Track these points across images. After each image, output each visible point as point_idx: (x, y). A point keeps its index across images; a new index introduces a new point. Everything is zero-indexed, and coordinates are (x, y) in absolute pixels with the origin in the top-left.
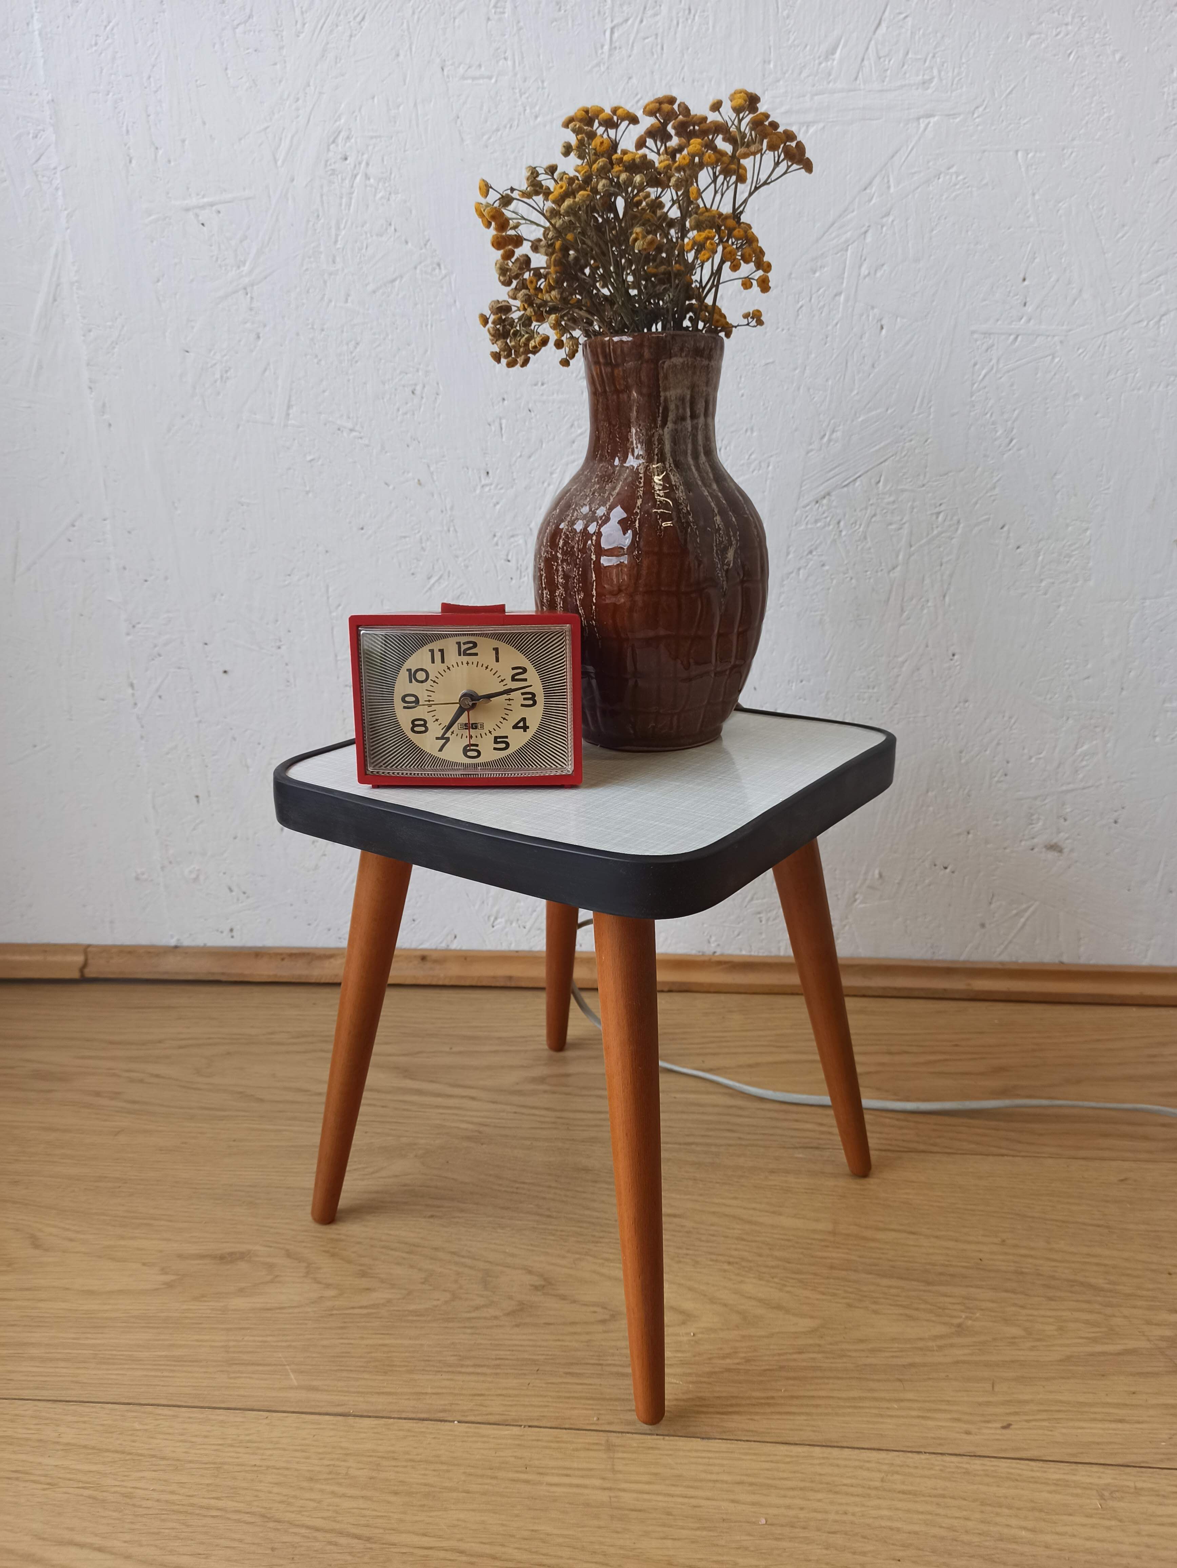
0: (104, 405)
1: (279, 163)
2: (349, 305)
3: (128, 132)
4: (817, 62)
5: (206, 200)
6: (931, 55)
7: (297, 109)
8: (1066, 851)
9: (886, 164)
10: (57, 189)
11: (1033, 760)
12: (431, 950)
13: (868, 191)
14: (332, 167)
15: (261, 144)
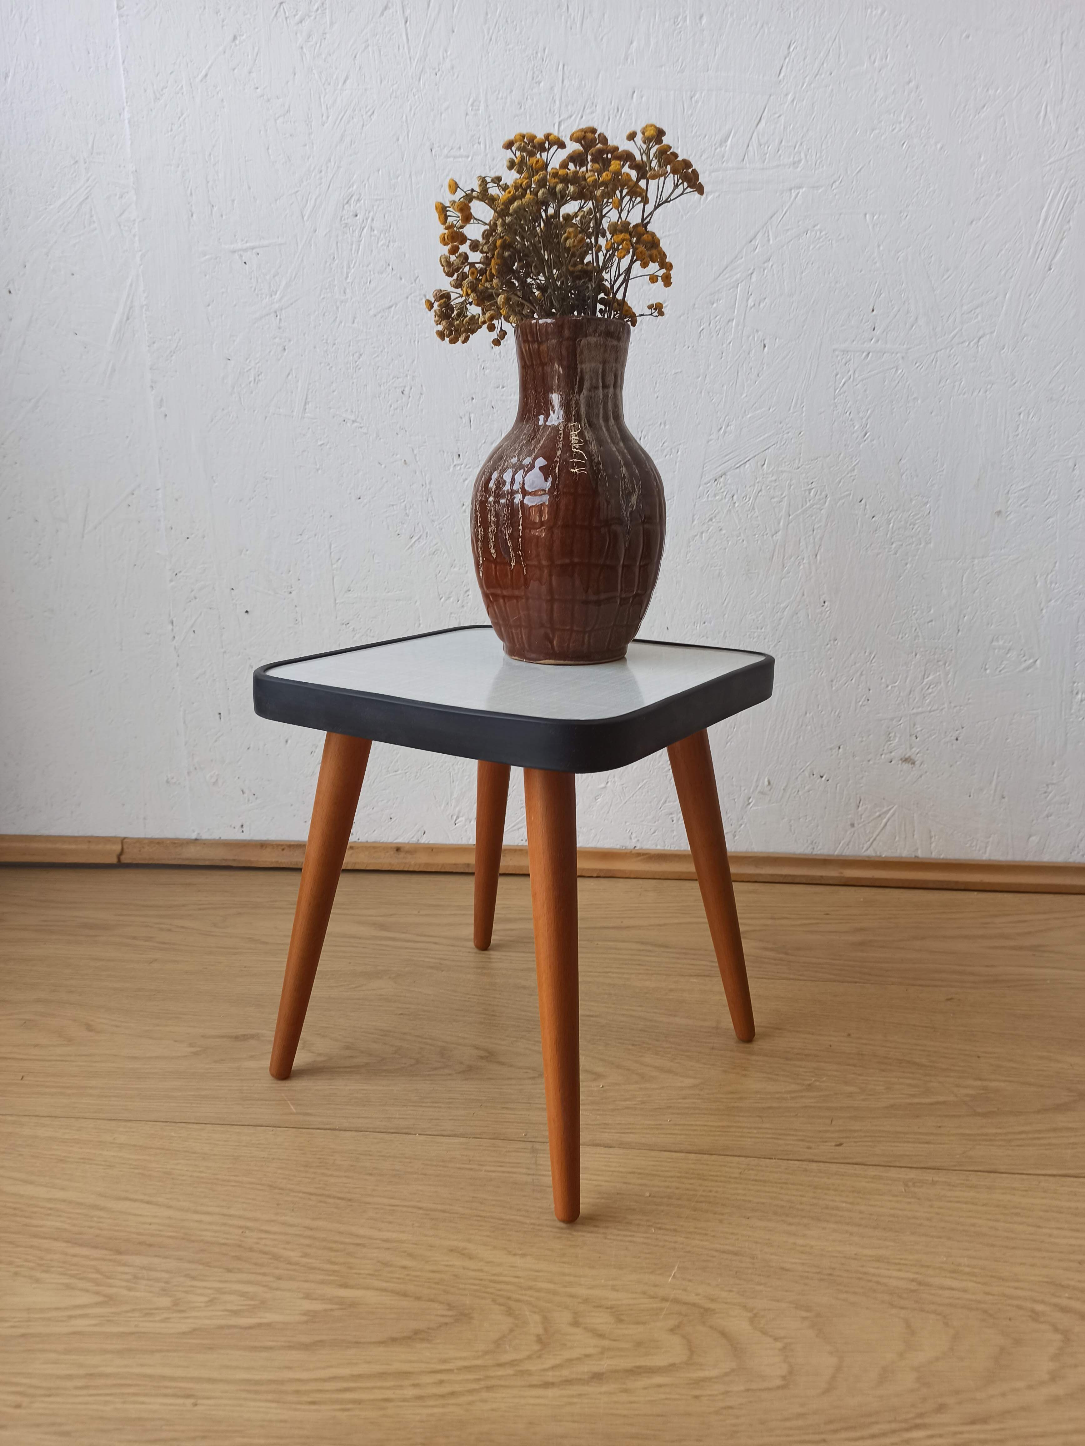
0: (162, 400)
1: (305, 218)
2: (355, 325)
3: (191, 194)
4: (713, 148)
5: (248, 245)
6: (799, 143)
7: (321, 178)
8: (918, 763)
9: (766, 224)
10: (134, 236)
11: (890, 687)
12: (405, 843)
13: (753, 243)
14: (346, 221)
15: (291, 204)
